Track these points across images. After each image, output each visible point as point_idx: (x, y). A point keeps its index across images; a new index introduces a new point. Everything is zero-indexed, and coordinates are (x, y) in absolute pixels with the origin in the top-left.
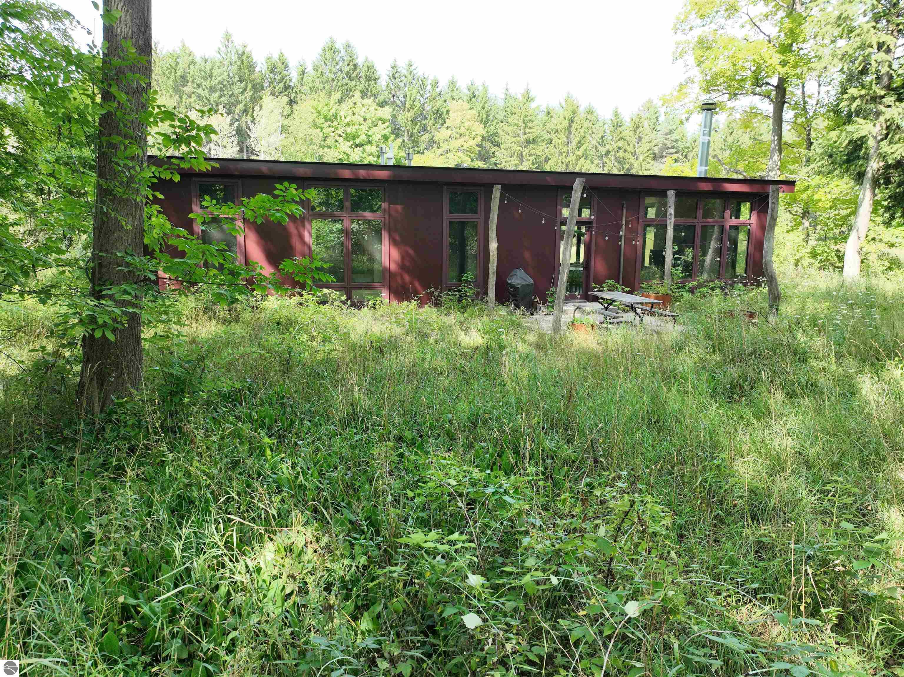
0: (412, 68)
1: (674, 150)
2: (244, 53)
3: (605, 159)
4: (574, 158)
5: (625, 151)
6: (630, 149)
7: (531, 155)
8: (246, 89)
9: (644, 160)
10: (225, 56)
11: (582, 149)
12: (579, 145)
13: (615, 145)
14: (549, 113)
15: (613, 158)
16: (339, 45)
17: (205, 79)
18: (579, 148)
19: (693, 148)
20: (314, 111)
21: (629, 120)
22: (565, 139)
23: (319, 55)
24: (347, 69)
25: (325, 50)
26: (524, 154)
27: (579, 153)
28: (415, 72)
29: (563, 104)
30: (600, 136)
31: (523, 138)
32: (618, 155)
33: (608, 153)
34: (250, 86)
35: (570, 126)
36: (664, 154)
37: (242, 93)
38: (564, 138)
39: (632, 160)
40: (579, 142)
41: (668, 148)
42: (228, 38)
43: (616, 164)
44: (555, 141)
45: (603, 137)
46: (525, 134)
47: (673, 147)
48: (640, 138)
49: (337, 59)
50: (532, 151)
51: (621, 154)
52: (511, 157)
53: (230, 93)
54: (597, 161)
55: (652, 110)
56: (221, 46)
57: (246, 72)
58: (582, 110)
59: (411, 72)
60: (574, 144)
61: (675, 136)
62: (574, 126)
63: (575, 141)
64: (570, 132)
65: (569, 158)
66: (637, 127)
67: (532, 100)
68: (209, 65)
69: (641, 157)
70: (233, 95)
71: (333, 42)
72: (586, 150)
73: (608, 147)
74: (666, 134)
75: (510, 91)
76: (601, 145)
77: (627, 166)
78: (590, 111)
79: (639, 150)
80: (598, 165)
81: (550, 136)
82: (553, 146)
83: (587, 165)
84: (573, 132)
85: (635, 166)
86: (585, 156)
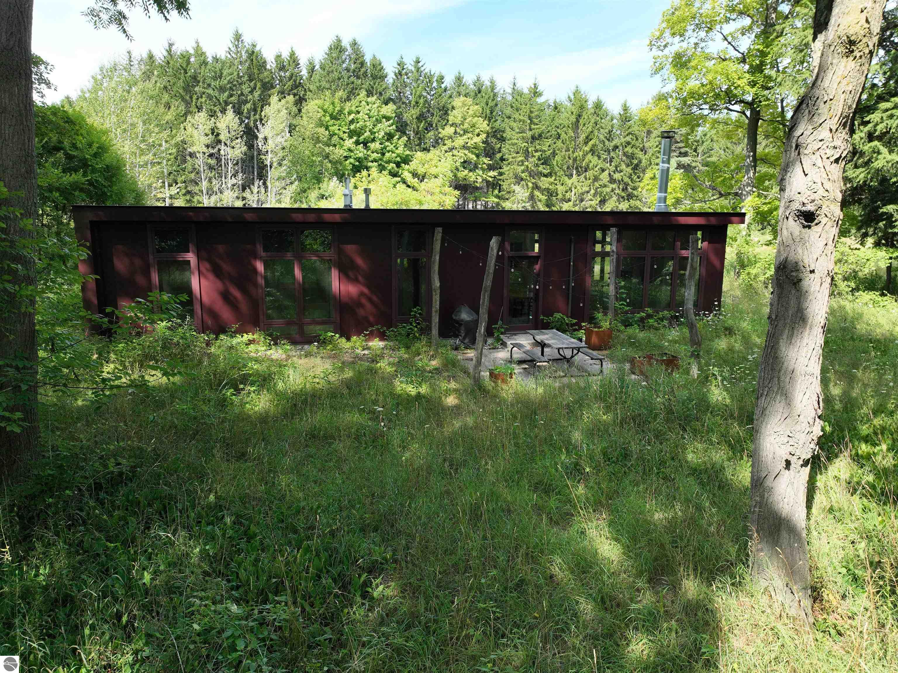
0: (420, 64)
1: (684, 145)
2: (253, 52)
3: (612, 154)
4: (581, 153)
5: (633, 146)
6: (639, 143)
7: (536, 151)
8: (255, 88)
9: (653, 155)
10: (234, 56)
11: (591, 143)
12: (588, 139)
13: (623, 140)
14: (556, 108)
15: (620, 153)
16: (346, 43)
17: (215, 78)
18: (586, 143)
19: (703, 142)
20: (320, 110)
21: (637, 114)
22: (573, 135)
23: (326, 54)
24: (353, 67)
25: (331, 49)
26: (530, 150)
27: (587, 149)
28: (422, 69)
29: (572, 97)
30: (607, 131)
31: (529, 134)
32: (626, 150)
33: (616, 147)
34: (259, 85)
35: (578, 121)
37: (251, 92)
38: (571, 133)
39: (640, 155)
40: (587, 137)
41: (678, 142)
42: (238, 37)
43: (624, 158)
44: (563, 136)
45: (610, 132)
46: (530, 130)
47: (683, 141)
48: (649, 133)
49: (344, 57)
50: (538, 147)
51: (629, 149)
52: (518, 153)
53: (239, 92)
54: (604, 157)
56: (231, 46)
57: (256, 71)
58: (590, 105)
59: (419, 69)
60: (581, 139)
62: (581, 121)
63: (583, 137)
64: (577, 127)
65: (576, 154)
67: (540, 95)
68: (219, 66)
70: (242, 94)
71: (339, 41)
72: (594, 146)
73: (616, 142)
75: (517, 85)
76: (608, 140)
77: (635, 162)
78: (598, 105)
79: (647, 145)
80: (605, 160)
81: (559, 131)
82: (560, 141)
83: (594, 160)
84: (581, 127)
85: (644, 161)
86: (592, 151)
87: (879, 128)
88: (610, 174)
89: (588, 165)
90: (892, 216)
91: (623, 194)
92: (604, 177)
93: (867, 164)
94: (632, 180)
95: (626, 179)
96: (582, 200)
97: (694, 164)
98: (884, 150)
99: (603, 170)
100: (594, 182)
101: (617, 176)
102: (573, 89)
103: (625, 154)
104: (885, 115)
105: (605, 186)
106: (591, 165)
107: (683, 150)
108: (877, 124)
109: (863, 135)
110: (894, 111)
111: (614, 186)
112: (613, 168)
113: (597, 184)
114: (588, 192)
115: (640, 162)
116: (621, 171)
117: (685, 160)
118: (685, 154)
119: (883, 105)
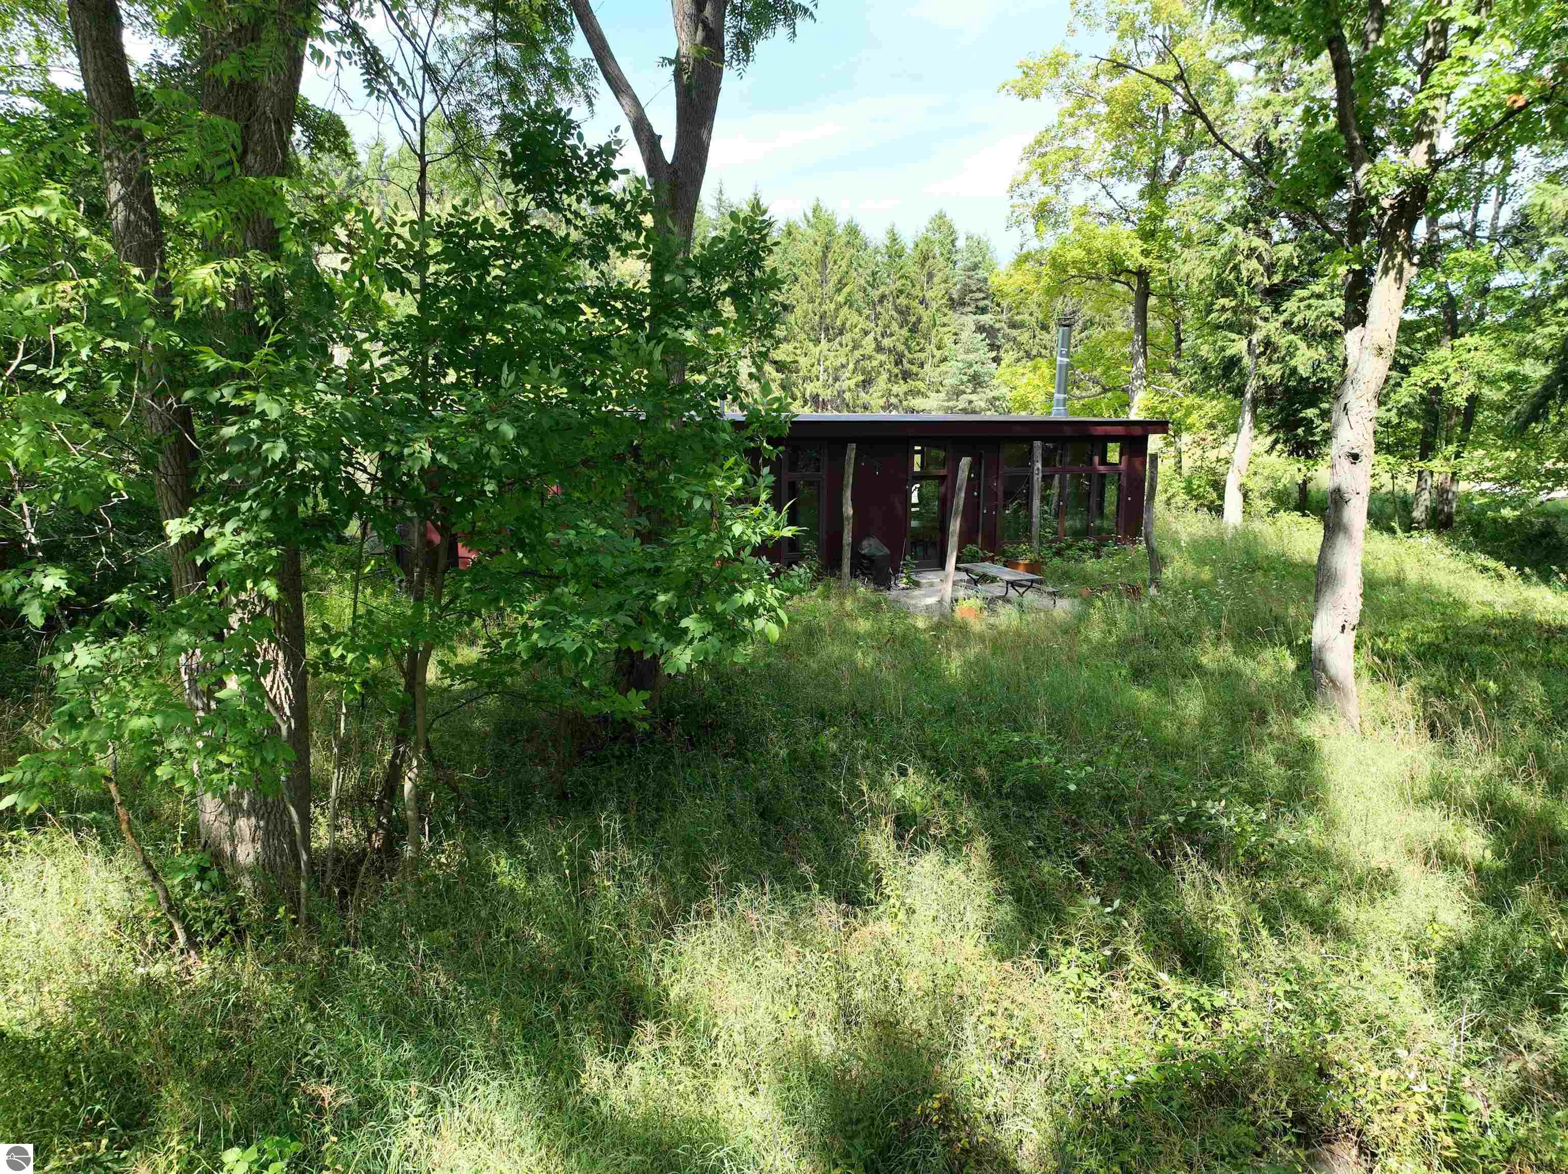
1: (982, 295)
3: (878, 308)
4: (832, 306)
5: (909, 295)
6: (916, 292)
9: (938, 310)
11: (846, 290)
12: (841, 285)
13: (893, 287)
14: (790, 233)
15: (890, 306)
18: (839, 290)
21: (912, 246)
22: (817, 276)
27: (841, 299)
29: (811, 216)
30: (869, 271)
32: (898, 301)
33: (883, 297)
35: (825, 256)
36: (967, 300)
38: (815, 274)
39: (921, 309)
40: (840, 282)
41: (972, 292)
43: (896, 315)
44: (803, 278)
45: (874, 274)
47: (980, 290)
48: (930, 276)
51: (902, 301)
54: (867, 312)
55: (945, 229)
58: (840, 231)
60: (831, 284)
61: (981, 273)
62: (831, 256)
63: (835, 279)
64: (825, 266)
65: (825, 307)
66: (926, 259)
69: (934, 305)
72: (849, 294)
73: (882, 289)
74: (969, 270)
76: (873, 287)
77: (913, 319)
78: (853, 231)
79: (929, 294)
80: (867, 318)
81: (795, 270)
82: (798, 286)
83: (854, 318)
84: (830, 266)
85: (925, 319)
86: (849, 302)
87: (1296, 320)
88: (876, 339)
89: (844, 324)
90: (1312, 421)
91: (896, 371)
92: (869, 344)
93: (1282, 360)
94: (909, 348)
95: (901, 348)
96: (836, 379)
97: (997, 326)
98: (1302, 345)
99: (866, 333)
100: (852, 351)
101: (887, 342)
102: (812, 203)
103: (896, 308)
104: (1302, 305)
105: (870, 358)
106: (848, 326)
107: (982, 304)
108: (1294, 315)
109: (1278, 325)
110: (1312, 301)
111: (883, 357)
112: (879, 330)
113: (857, 354)
114: (843, 366)
115: (919, 320)
116: (892, 335)
117: (986, 319)
118: (983, 311)
119: (1300, 293)
